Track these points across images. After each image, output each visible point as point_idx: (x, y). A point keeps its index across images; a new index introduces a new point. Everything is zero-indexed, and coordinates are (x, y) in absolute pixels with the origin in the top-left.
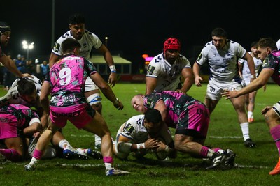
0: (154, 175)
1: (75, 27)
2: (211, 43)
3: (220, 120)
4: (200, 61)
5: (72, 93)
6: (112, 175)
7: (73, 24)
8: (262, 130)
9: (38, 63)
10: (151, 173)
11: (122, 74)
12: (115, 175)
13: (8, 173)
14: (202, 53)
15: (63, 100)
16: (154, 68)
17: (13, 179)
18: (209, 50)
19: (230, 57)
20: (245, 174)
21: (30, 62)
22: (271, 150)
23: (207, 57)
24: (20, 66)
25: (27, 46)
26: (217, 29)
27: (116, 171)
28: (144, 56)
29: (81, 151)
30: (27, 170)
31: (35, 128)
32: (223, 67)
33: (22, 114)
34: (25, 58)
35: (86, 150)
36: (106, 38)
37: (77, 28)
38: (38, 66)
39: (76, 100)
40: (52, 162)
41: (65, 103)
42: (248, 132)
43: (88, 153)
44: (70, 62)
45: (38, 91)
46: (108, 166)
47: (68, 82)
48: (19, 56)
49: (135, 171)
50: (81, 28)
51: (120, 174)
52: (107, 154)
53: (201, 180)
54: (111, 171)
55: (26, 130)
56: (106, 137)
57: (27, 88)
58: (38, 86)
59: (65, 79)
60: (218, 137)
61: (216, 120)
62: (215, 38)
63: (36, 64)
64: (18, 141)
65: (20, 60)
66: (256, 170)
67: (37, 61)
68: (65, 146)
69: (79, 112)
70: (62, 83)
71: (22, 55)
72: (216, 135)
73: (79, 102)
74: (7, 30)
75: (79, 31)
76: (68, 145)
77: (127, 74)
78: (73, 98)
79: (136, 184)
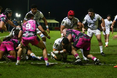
0: (68, 68)
1: (33, 10)
2: (88, 15)
3: (94, 45)
4: (84, 22)
5: (31, 32)
7: (32, 8)
8: (111, 50)
9: (22, 22)
10: (66, 67)
11: (55, 27)
13: (10, 66)
14: (84, 19)
17: (12, 69)
18: (87, 18)
19: (95, 20)
20: (104, 67)
21: (19, 22)
22: (114, 58)
23: (87, 20)
24: (15, 23)
25: (18, 15)
26: (90, 9)
32: (93, 24)
34: (17, 20)
36: (49, 13)
38: (22, 23)
39: (33, 35)
40: (27, 62)
41: (29, 35)
42: (102, 50)
48: (15, 19)
49: (60, 66)
53: (86, 70)
55: (17, 48)
60: (93, 53)
61: (92, 46)
62: (89, 13)
63: (21, 23)
65: (15, 21)
66: (108, 66)
67: (22, 21)
68: (33, 55)
69: (34, 39)
70: (27, 29)
71: (16, 19)
75: (35, 11)
76: (34, 55)
77: (57, 27)
78: (32, 34)
79: (61, 71)
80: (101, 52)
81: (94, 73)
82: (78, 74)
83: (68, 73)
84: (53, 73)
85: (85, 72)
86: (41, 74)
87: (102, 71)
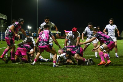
4: (84, 32)
6: (55, 67)
10: (67, 66)
12: (56, 67)
13: (23, 66)
15: (42, 44)
16: (68, 36)
18: (87, 29)
20: (95, 67)
23: (86, 31)
25: (29, 27)
27: (57, 66)
28: (65, 31)
29: (46, 60)
30: (33, 65)
31: (32, 52)
33: (28, 47)
34: (29, 31)
35: (47, 59)
37: (47, 21)
42: (97, 55)
43: (48, 60)
44: (45, 32)
45: (33, 41)
46: (54, 64)
47: (44, 38)
48: (27, 30)
49: (62, 66)
50: (48, 20)
51: (57, 67)
52: (54, 60)
54: (55, 65)
55: (29, 53)
56: (55, 55)
57: (29, 40)
58: (33, 40)
59: (43, 37)
64: (26, 56)
65: (27, 32)
69: (47, 47)
70: (42, 38)
72: (87, 55)
73: (47, 44)
74: (23, 20)
76: (42, 57)
78: (45, 43)
79: (62, 70)
80: (96, 57)
81: (88, 71)
82: (75, 72)
83: (68, 71)
84: (57, 71)
85: (81, 70)
86: (47, 72)
87: (94, 70)
